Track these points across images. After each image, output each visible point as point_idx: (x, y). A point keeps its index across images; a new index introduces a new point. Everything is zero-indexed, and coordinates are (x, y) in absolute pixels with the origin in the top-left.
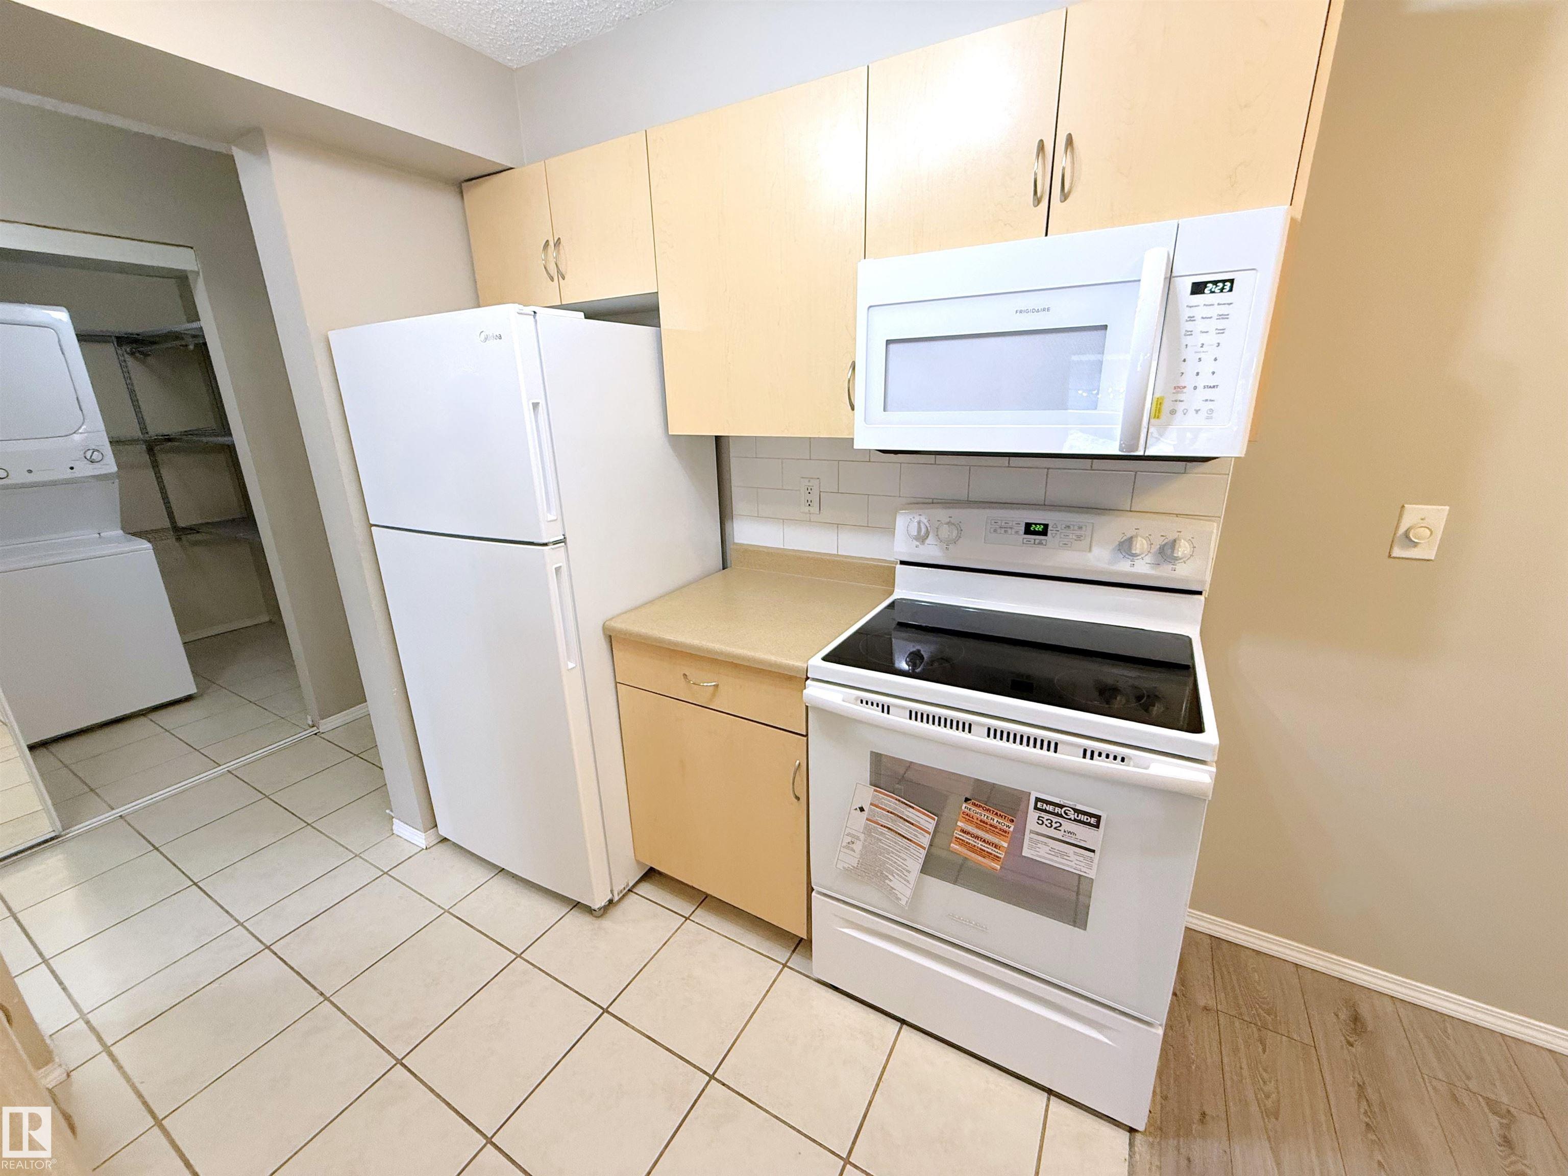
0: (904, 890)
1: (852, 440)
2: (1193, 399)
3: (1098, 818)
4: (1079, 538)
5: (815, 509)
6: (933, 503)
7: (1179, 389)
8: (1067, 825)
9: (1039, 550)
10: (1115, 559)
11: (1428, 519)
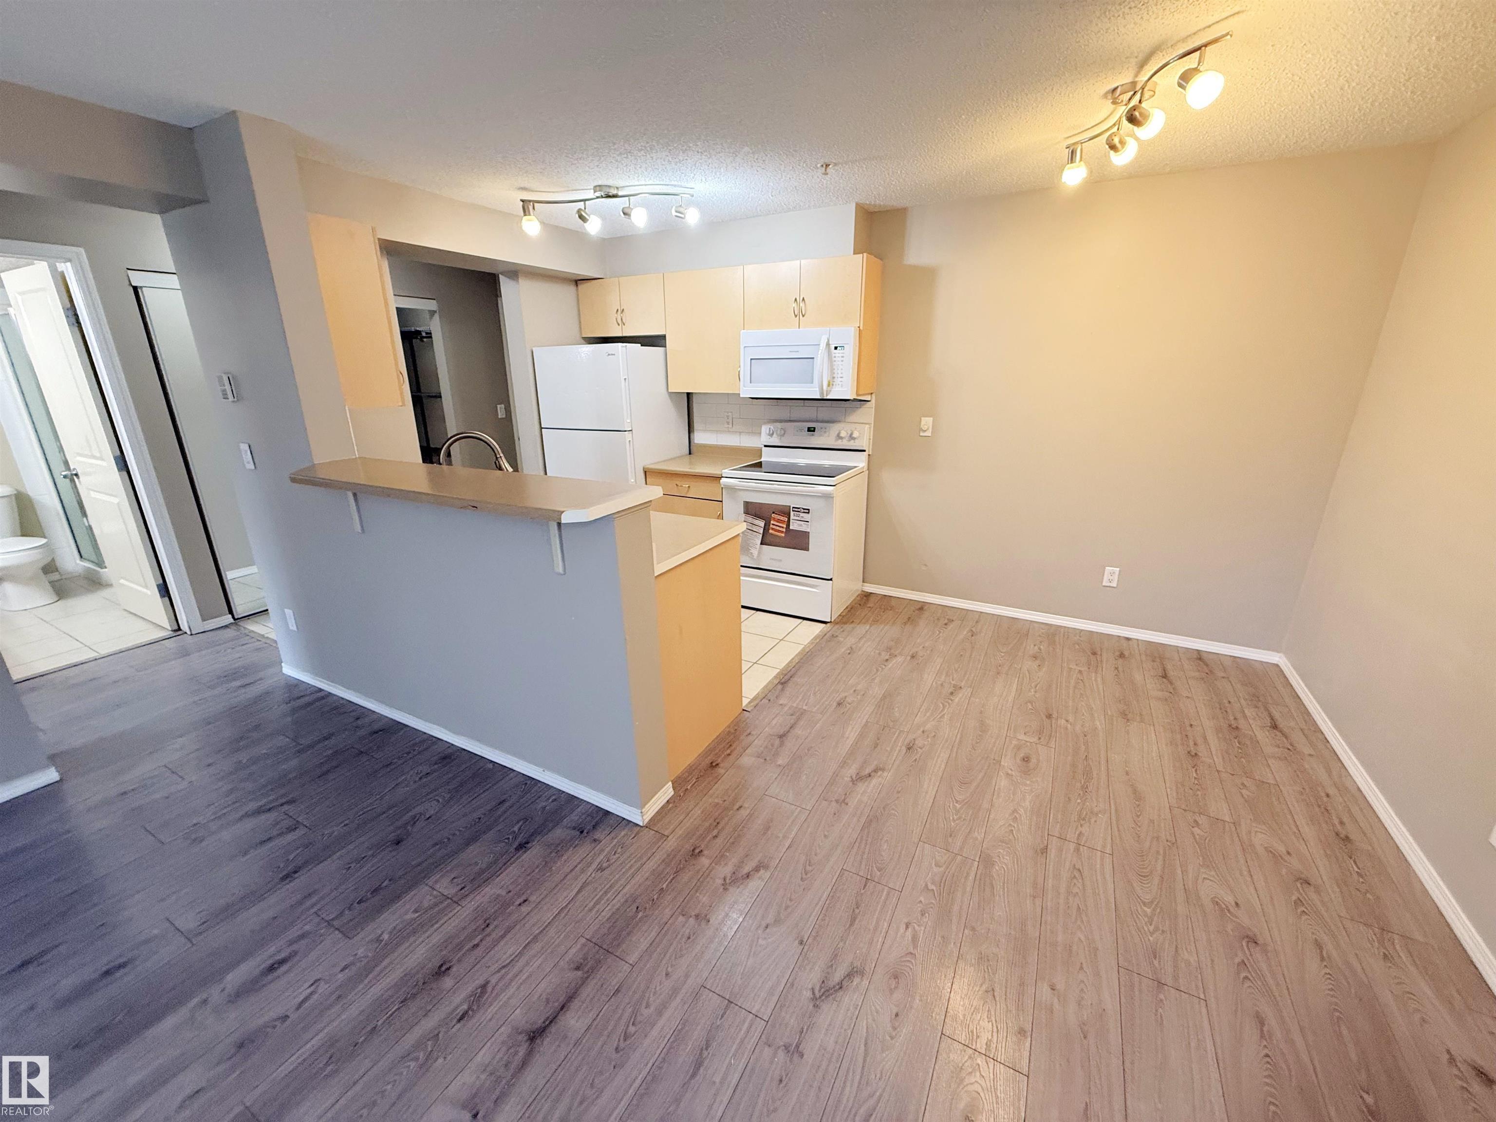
0: (755, 552)
1: (739, 394)
2: (837, 381)
3: (809, 510)
4: (825, 432)
5: (730, 426)
6: (774, 422)
7: (834, 378)
8: (802, 515)
9: (812, 438)
10: (837, 440)
11: (927, 422)
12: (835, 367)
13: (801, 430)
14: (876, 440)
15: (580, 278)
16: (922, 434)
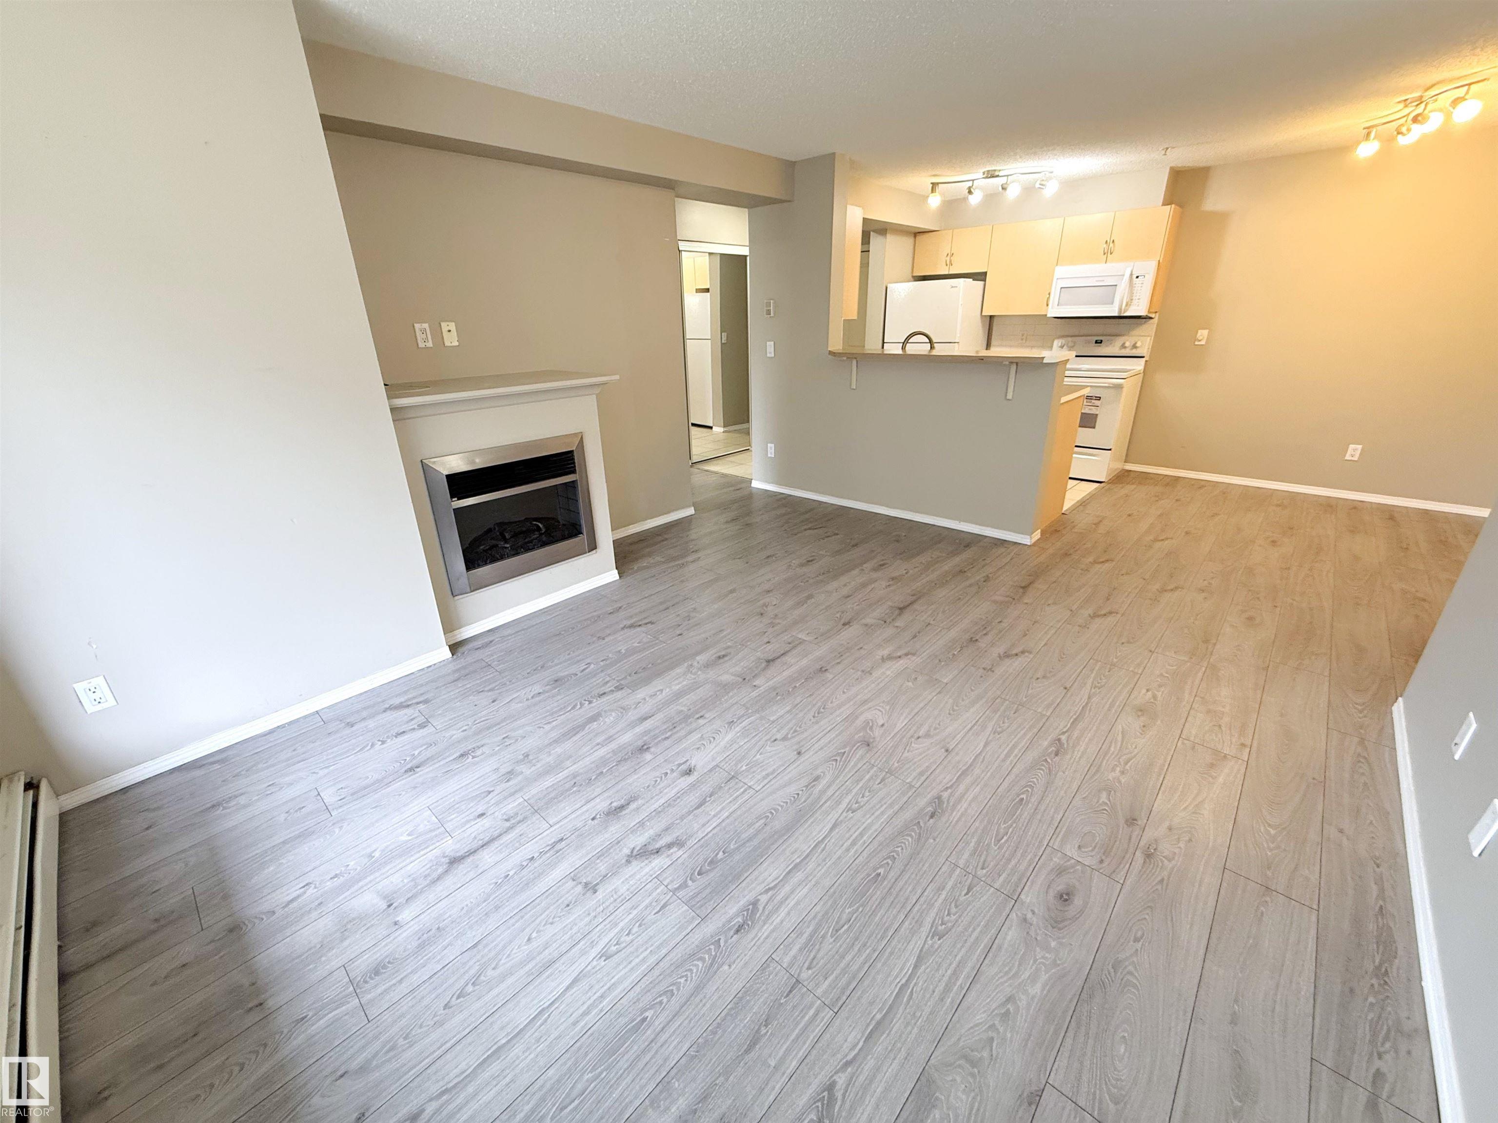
1: (1045, 315)
2: (1135, 302)
3: (1100, 397)
4: (1111, 343)
5: (1024, 342)
6: (1068, 336)
7: (1132, 300)
8: (1093, 401)
9: (1100, 348)
10: (1120, 349)
11: (1203, 334)
12: (1135, 292)
13: (1089, 342)
14: (1154, 349)
15: (920, 231)
16: (1197, 343)
